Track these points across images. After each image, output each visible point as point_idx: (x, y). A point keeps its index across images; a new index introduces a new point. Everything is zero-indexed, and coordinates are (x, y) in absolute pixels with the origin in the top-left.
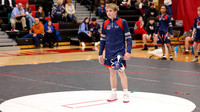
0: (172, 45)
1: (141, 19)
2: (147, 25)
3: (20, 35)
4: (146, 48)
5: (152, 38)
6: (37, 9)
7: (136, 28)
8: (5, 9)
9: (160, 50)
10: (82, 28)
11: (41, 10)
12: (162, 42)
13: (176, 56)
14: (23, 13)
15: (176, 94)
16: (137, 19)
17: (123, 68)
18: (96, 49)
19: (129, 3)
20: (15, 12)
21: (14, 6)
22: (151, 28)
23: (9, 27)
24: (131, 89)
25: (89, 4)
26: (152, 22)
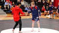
0: (53, 14)
1: (44, 6)
2: (46, 8)
3: (7, 11)
4: (45, 15)
5: (47, 12)
6: (12, 3)
7: (42, 9)
8: (3, 3)
9: (50, 16)
10: (26, 9)
11: (13, 3)
12: (50, 13)
13: (54, 17)
14: (8, 4)
15: (54, 29)
16: (43, 6)
17: (38, 21)
18: (30, 15)
19: (40, 1)
20: (6, 4)
21: (5, 2)
22: (47, 9)
23: (4, 8)
24: (41, 28)
25: (28, 1)
26: (47, 7)
